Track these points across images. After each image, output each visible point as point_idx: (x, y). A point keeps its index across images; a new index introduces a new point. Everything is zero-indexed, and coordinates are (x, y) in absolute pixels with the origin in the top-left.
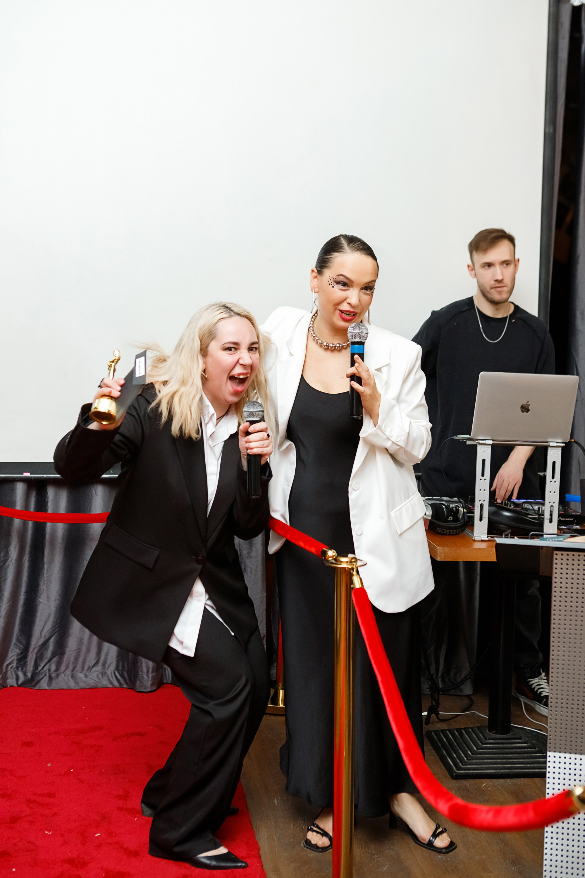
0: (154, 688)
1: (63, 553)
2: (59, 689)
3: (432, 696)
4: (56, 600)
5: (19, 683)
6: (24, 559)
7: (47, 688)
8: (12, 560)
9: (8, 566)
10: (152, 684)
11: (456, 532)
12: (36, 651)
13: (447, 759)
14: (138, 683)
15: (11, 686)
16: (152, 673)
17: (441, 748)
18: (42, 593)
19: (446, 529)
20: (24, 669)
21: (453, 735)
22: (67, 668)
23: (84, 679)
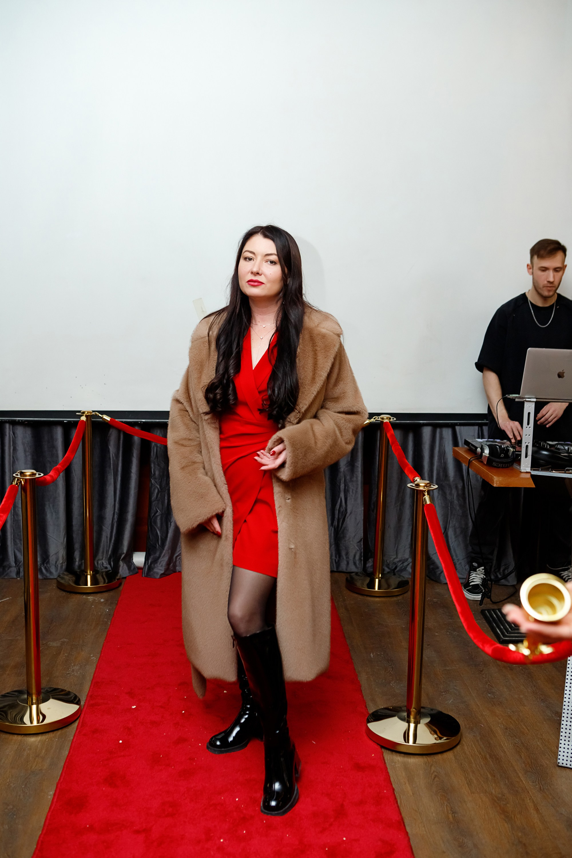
11: (507, 465)
13: (496, 629)
17: (492, 621)
19: (500, 464)
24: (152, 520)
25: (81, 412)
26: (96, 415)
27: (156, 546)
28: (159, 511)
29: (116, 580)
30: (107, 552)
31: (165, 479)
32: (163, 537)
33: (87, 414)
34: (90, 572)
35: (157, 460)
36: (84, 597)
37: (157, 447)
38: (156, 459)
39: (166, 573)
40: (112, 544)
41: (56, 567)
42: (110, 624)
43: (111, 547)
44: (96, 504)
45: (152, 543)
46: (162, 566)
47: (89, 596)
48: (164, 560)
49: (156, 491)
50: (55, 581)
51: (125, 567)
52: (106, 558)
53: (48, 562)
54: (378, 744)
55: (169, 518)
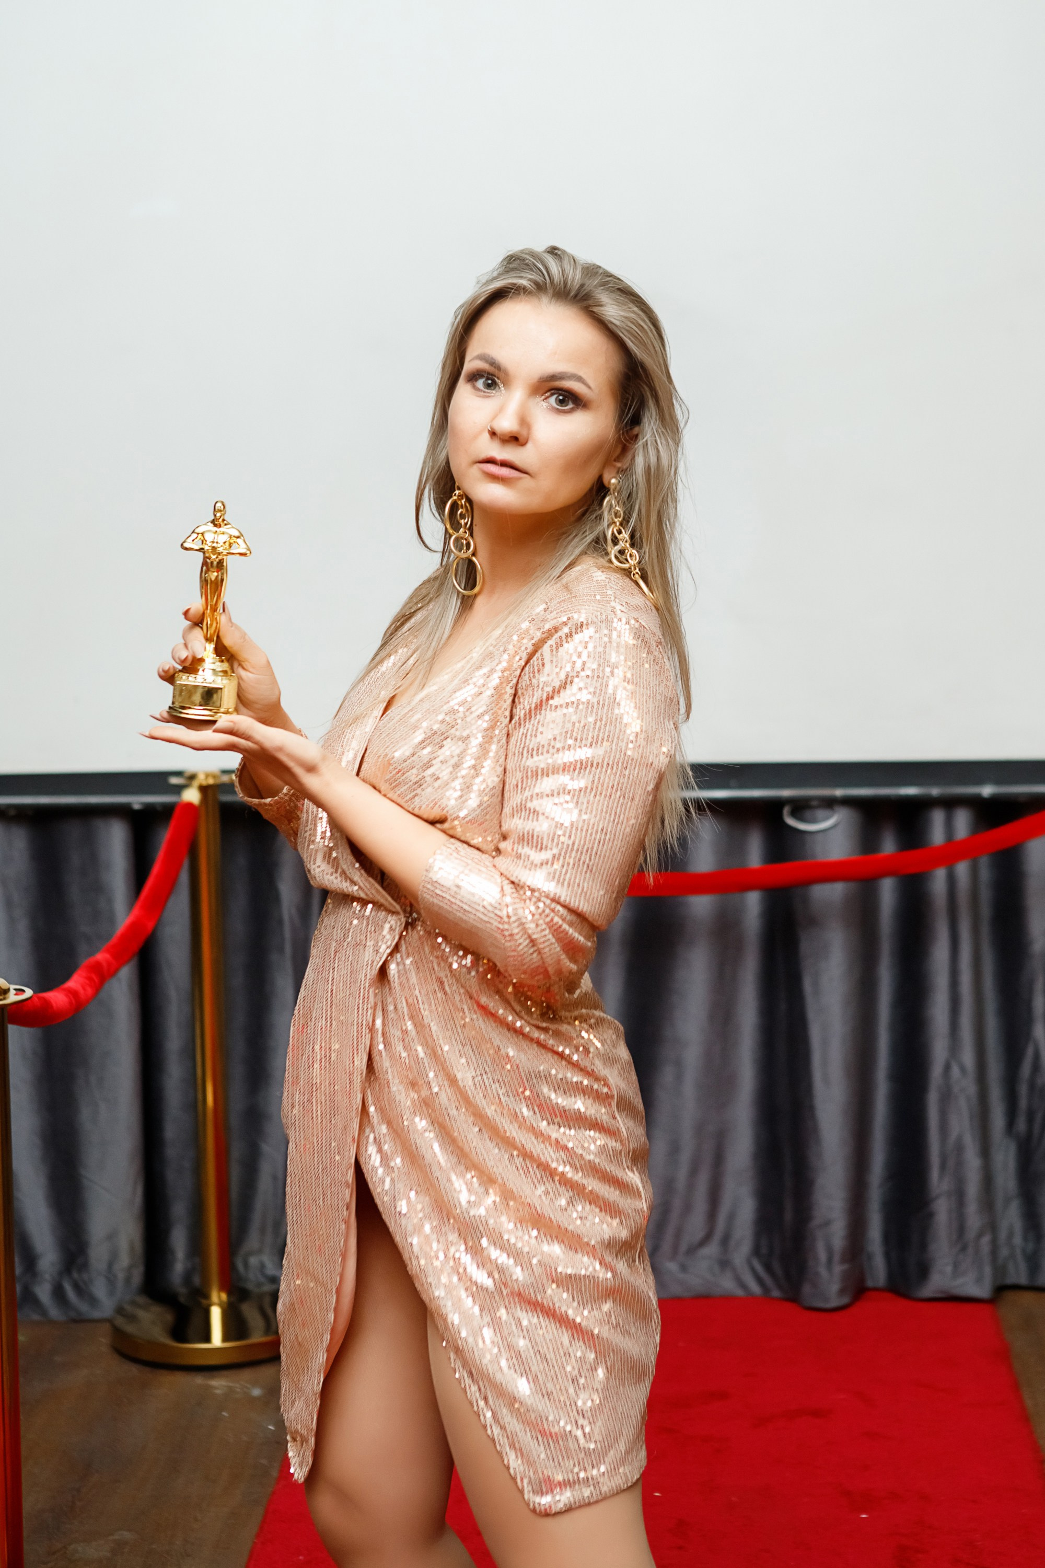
0: (845, 1300)
10: (842, 1291)
14: (807, 1289)
16: (844, 1260)
25: (185, 775)
33: (204, 782)
34: (219, 1297)
36: (199, 1380)
41: (111, 1280)
44: (238, 1071)
47: (214, 1379)
50: (107, 1326)
53: (85, 1266)
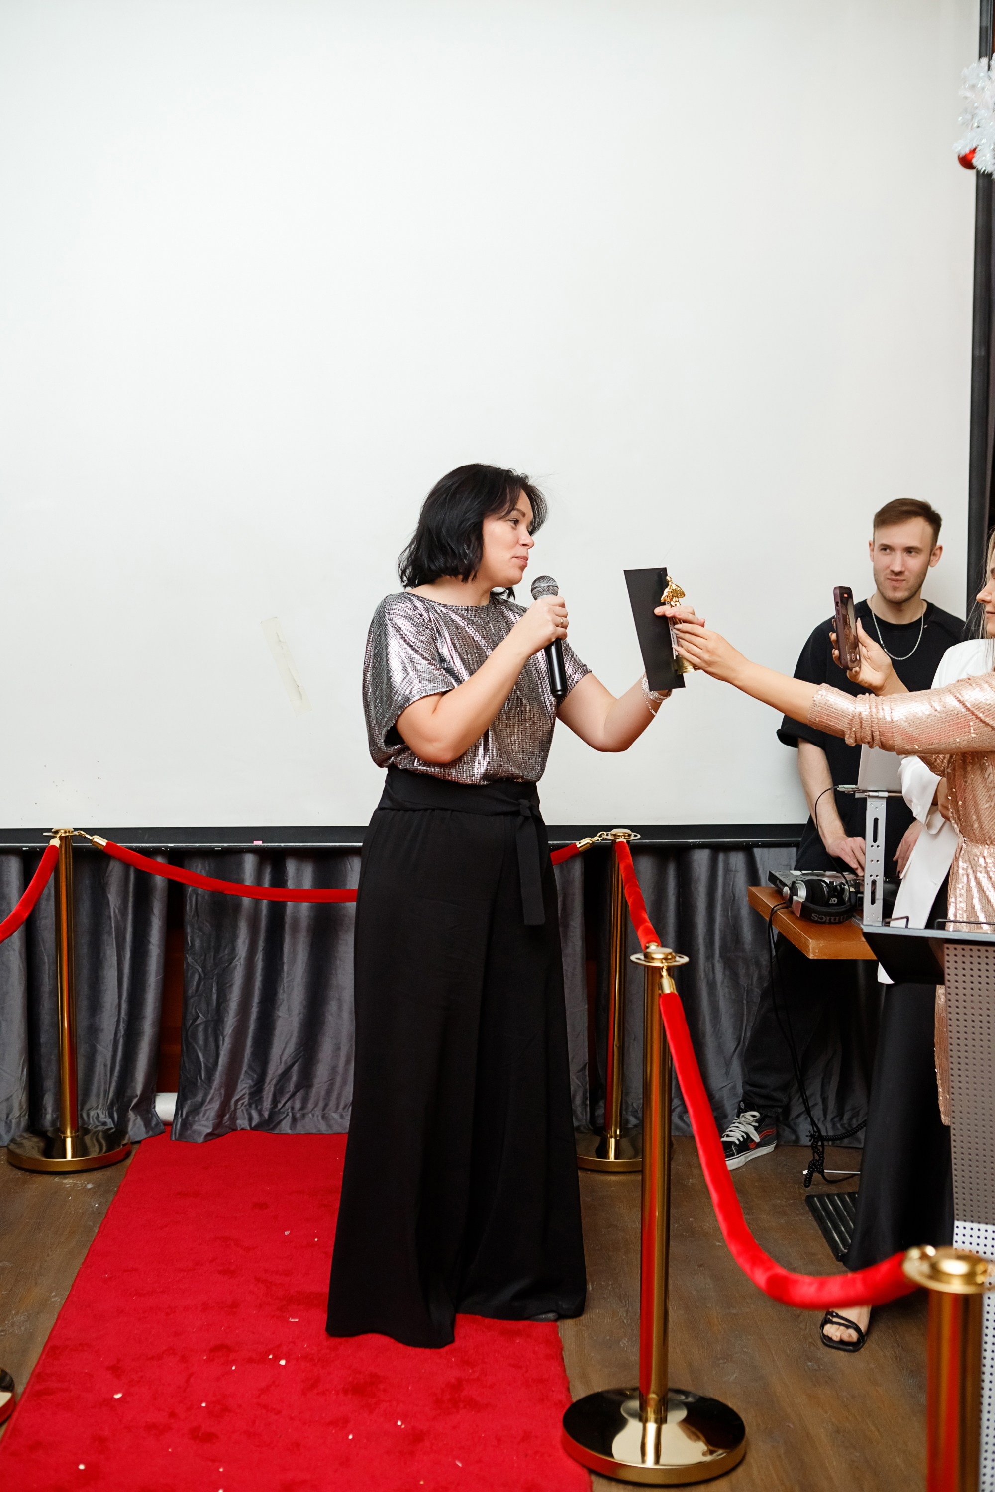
1: (308, 949)
2: (306, 1134)
3: (814, 1147)
4: (300, 1014)
5: (253, 1125)
6: (256, 958)
7: (289, 1132)
8: (240, 959)
9: (235, 967)
11: (839, 919)
12: (274, 1082)
13: (833, 1234)
15: (242, 1129)
17: (826, 1218)
18: (281, 1004)
19: (825, 916)
20: (259, 1107)
21: (843, 1201)
22: (316, 1105)
23: (340, 1120)
24: (189, 1033)
25: (53, 830)
26: (80, 835)
27: (197, 1081)
28: (201, 1015)
29: (122, 1147)
30: (106, 1093)
31: (212, 954)
32: (210, 1065)
33: (63, 835)
34: (71, 1133)
35: (197, 921)
36: (57, 1179)
37: (197, 895)
38: (196, 918)
39: (216, 1133)
40: (115, 1078)
41: (8, 1125)
42: (98, 1232)
43: (114, 1084)
45: (189, 1076)
46: (208, 1119)
47: (65, 1178)
48: (212, 1109)
49: (196, 977)
50: (5, 1150)
51: (140, 1122)
52: (103, 1105)
54: (584, 1466)
55: (221, 1029)
